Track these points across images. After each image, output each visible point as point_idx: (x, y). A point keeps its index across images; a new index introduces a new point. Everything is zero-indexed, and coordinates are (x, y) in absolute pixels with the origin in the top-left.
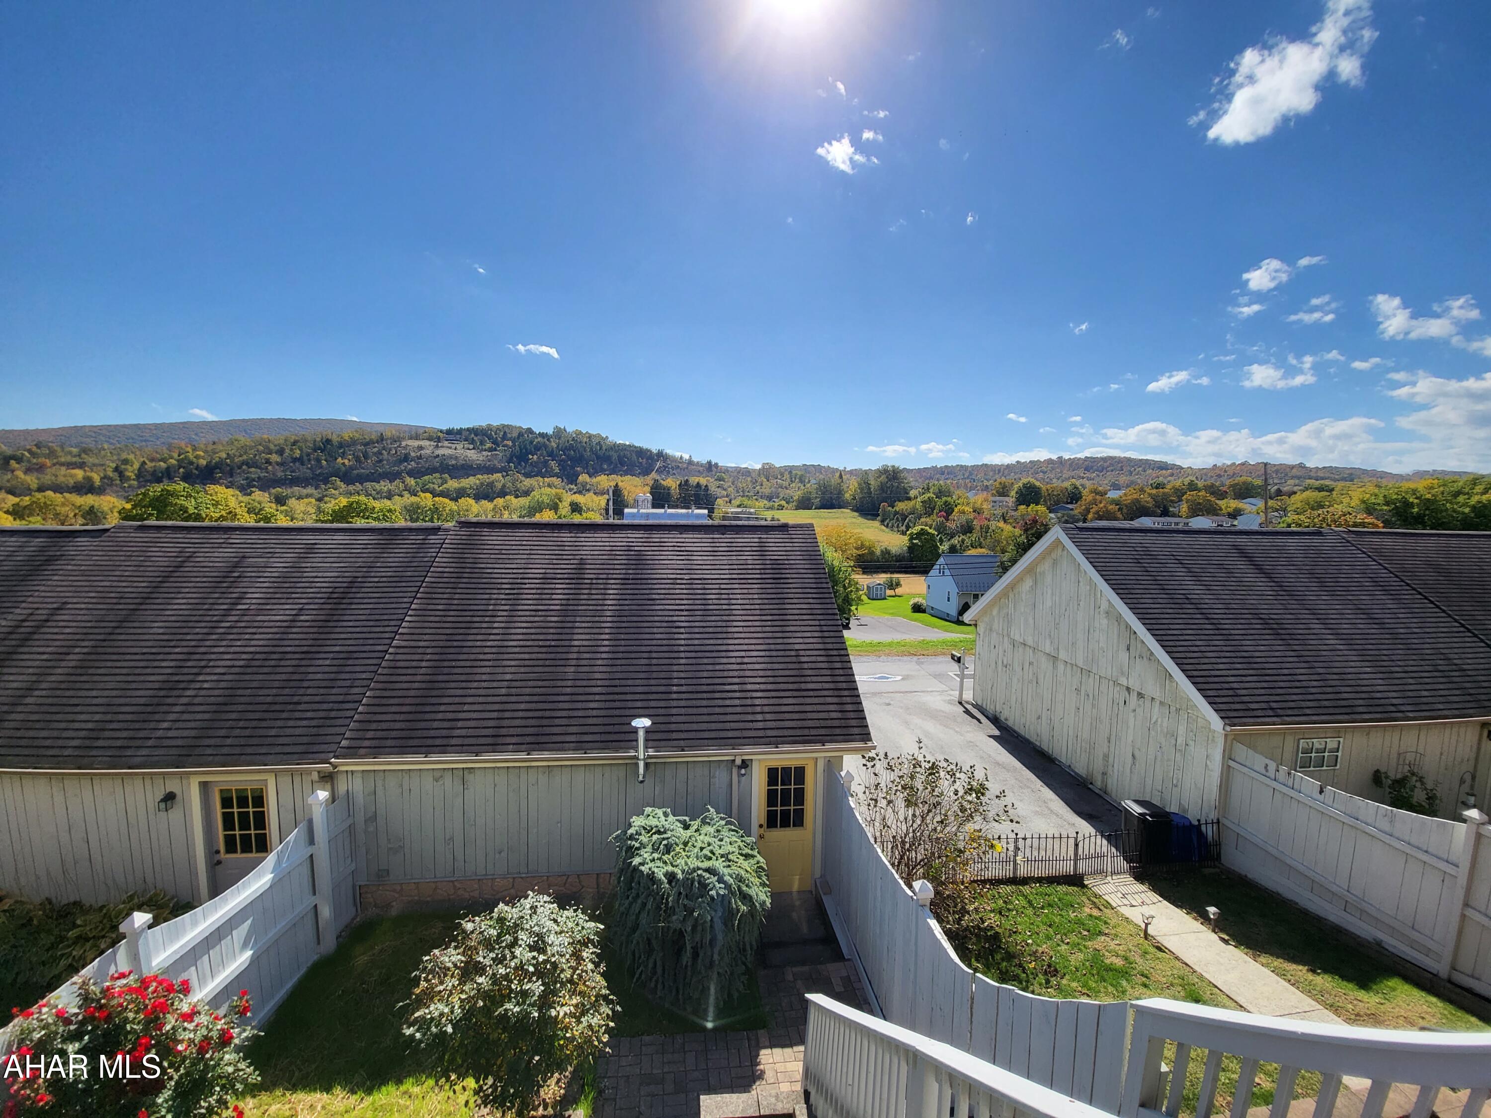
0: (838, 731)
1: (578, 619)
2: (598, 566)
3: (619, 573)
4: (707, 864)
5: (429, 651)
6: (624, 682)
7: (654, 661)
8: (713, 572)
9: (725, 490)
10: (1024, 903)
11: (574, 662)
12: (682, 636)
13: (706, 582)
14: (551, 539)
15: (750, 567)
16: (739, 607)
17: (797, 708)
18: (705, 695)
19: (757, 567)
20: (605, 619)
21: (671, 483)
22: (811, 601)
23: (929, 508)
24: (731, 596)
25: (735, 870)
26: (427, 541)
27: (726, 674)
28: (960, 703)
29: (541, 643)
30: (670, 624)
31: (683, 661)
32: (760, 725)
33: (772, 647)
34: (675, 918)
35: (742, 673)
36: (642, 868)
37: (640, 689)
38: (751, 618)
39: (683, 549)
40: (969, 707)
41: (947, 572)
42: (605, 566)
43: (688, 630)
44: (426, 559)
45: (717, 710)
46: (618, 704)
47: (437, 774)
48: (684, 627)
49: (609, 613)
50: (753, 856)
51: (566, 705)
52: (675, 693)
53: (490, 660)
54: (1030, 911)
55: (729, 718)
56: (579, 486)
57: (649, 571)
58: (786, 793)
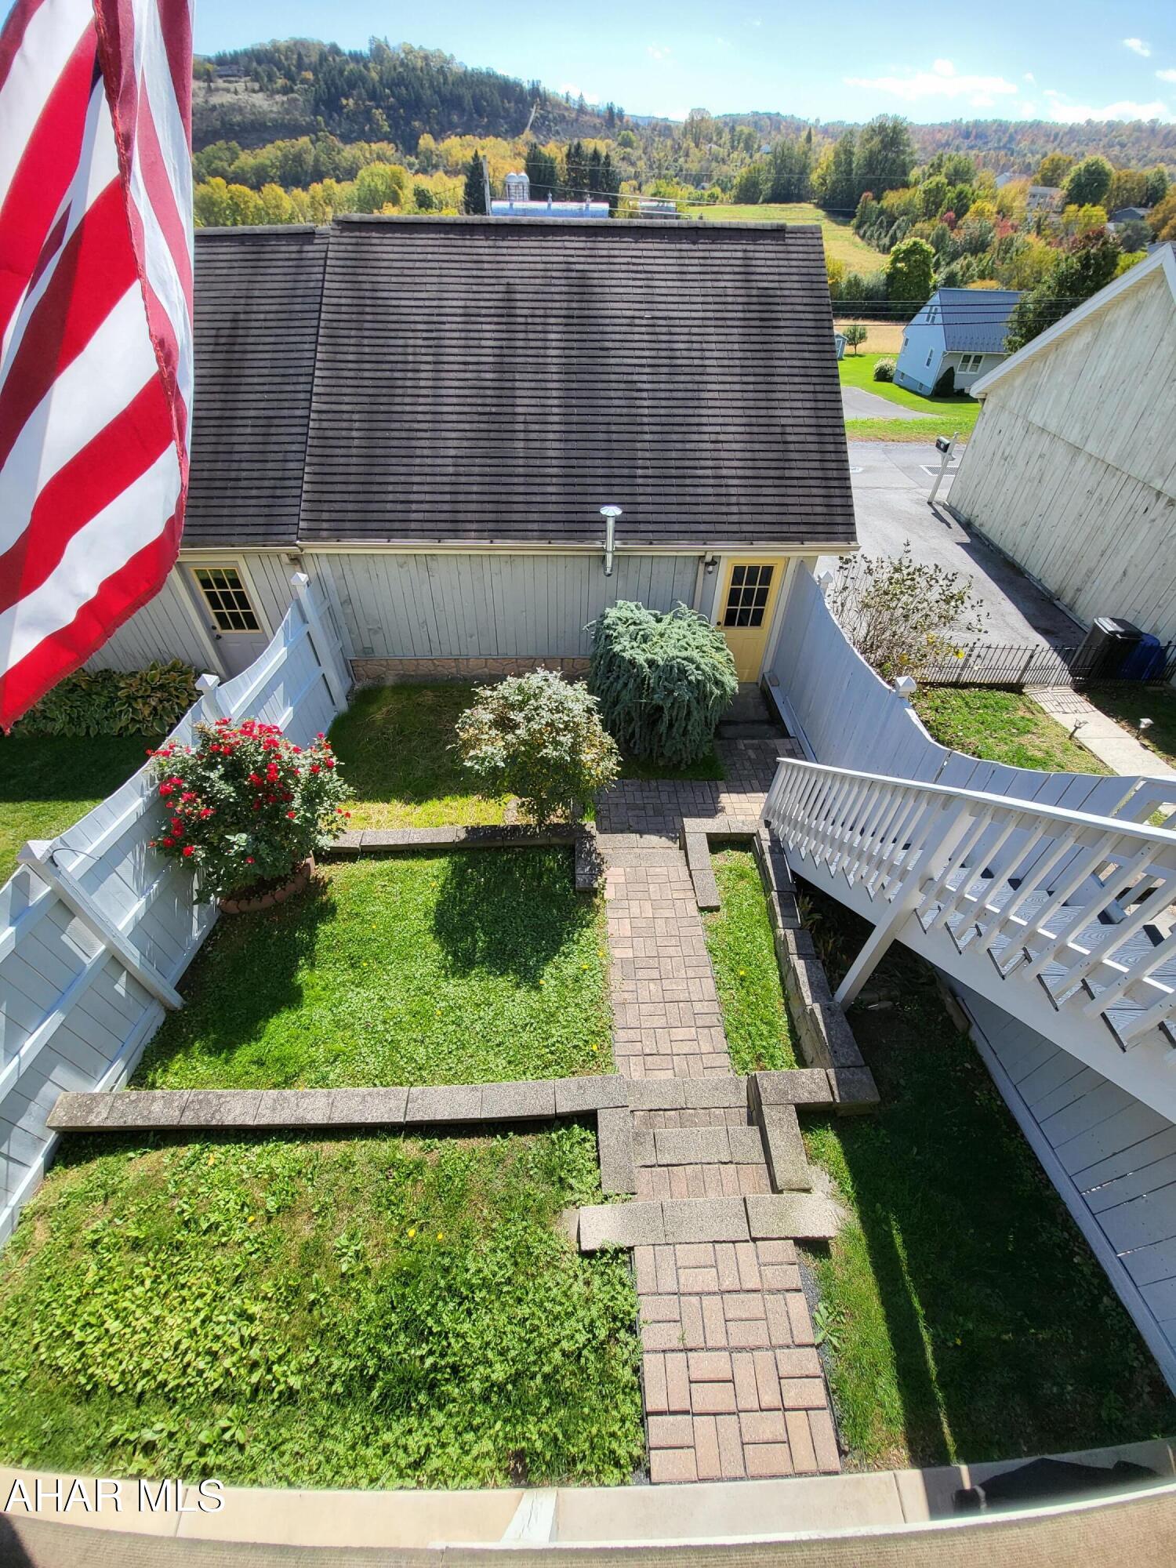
0: (820, 528)
1: (518, 376)
2: (531, 296)
3: (559, 307)
4: (684, 654)
5: (356, 417)
6: (582, 462)
7: (614, 437)
8: (682, 307)
9: (633, 164)
10: (961, 703)
11: (521, 436)
12: (646, 403)
13: (672, 322)
14: (464, 250)
15: (730, 299)
16: (714, 362)
17: (777, 500)
18: (674, 481)
19: (740, 300)
20: (548, 377)
21: (555, 150)
22: (807, 355)
23: (933, 201)
24: (705, 346)
25: (707, 660)
26: (304, 255)
27: (698, 455)
28: (930, 503)
29: (480, 409)
30: (630, 386)
31: (648, 437)
32: (735, 518)
33: (754, 420)
34: (656, 696)
35: (716, 455)
36: (624, 654)
37: (600, 472)
38: (729, 379)
39: (640, 268)
40: (939, 509)
41: (939, 319)
42: (540, 297)
43: (651, 394)
44: (312, 285)
45: (688, 499)
46: (578, 489)
47: (401, 560)
48: (647, 390)
49: (554, 369)
50: (723, 649)
51: (521, 489)
52: (641, 477)
53: (426, 431)
54: (965, 710)
55: (701, 509)
56: (421, 157)
57: (599, 305)
58: (749, 593)
